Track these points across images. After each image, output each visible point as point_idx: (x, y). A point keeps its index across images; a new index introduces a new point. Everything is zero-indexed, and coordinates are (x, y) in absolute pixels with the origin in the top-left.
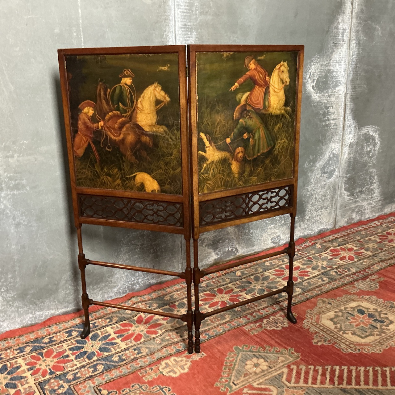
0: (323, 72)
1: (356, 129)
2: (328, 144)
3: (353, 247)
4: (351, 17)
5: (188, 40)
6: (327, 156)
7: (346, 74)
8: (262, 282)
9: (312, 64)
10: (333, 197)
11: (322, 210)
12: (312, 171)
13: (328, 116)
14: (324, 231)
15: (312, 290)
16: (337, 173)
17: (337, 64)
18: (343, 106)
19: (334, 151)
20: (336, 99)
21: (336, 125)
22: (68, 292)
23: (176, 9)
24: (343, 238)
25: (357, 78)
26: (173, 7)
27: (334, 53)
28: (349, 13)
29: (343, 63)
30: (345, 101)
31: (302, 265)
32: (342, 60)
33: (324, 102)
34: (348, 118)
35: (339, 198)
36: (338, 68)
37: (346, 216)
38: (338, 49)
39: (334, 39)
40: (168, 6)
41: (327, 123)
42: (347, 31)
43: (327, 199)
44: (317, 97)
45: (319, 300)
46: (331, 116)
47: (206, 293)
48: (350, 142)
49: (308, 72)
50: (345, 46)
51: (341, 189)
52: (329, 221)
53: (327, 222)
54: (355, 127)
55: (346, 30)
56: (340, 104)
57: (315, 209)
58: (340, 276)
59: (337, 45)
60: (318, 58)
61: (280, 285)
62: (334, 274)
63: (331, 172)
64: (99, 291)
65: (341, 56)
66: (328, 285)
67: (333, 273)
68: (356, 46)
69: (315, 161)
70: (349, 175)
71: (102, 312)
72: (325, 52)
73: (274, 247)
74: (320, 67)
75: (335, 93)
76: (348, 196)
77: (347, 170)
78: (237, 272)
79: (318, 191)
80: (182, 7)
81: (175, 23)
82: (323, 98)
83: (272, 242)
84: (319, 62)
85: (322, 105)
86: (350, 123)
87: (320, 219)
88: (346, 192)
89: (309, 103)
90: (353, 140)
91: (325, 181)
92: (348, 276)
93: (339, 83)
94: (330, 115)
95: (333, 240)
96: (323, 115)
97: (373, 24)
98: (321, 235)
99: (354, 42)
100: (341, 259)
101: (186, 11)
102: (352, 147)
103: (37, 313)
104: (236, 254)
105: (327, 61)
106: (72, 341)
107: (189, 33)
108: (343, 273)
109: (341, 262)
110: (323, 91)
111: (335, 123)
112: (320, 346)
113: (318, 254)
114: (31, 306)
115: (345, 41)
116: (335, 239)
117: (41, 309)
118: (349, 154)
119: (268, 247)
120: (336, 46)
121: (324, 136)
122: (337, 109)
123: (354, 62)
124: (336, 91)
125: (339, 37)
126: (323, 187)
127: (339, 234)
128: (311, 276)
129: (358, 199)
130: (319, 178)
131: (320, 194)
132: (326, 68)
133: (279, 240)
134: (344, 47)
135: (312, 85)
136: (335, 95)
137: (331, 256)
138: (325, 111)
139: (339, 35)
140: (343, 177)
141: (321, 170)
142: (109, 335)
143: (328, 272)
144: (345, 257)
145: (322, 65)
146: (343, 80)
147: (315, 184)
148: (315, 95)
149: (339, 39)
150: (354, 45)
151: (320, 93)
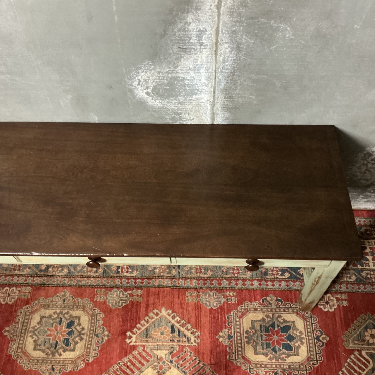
0: (163, 79)
7: (211, 82)
9: (140, 71)
18: (208, 114)
25: (236, 88)
27: (182, 59)
28: (210, 9)
30: (213, 109)
33: (172, 109)
36: (194, 75)
38: (190, 54)
39: (179, 43)
42: (207, 33)
44: (157, 103)
49: (134, 78)
50: (207, 51)
55: (206, 31)
56: (202, 111)
59: (188, 50)
60: (151, 65)
62: (115, 268)
65: (199, 63)
68: (231, 52)
72: (162, 58)
74: (156, 74)
82: (168, 105)
84: (153, 69)
93: (198, 91)
94: (184, 121)
97: (273, 22)
99: (226, 46)
105: (170, 68)
115: (206, 45)
120: (186, 52)
122: (199, 116)
123: (227, 69)
124: (193, 99)
125: (191, 41)
132: (170, 75)
134: (204, 52)
135: (145, 91)
136: (192, 103)
139: (191, 38)
145: (159, 72)
148: (153, 101)
149: (190, 43)
150: (227, 50)
151: (161, 100)
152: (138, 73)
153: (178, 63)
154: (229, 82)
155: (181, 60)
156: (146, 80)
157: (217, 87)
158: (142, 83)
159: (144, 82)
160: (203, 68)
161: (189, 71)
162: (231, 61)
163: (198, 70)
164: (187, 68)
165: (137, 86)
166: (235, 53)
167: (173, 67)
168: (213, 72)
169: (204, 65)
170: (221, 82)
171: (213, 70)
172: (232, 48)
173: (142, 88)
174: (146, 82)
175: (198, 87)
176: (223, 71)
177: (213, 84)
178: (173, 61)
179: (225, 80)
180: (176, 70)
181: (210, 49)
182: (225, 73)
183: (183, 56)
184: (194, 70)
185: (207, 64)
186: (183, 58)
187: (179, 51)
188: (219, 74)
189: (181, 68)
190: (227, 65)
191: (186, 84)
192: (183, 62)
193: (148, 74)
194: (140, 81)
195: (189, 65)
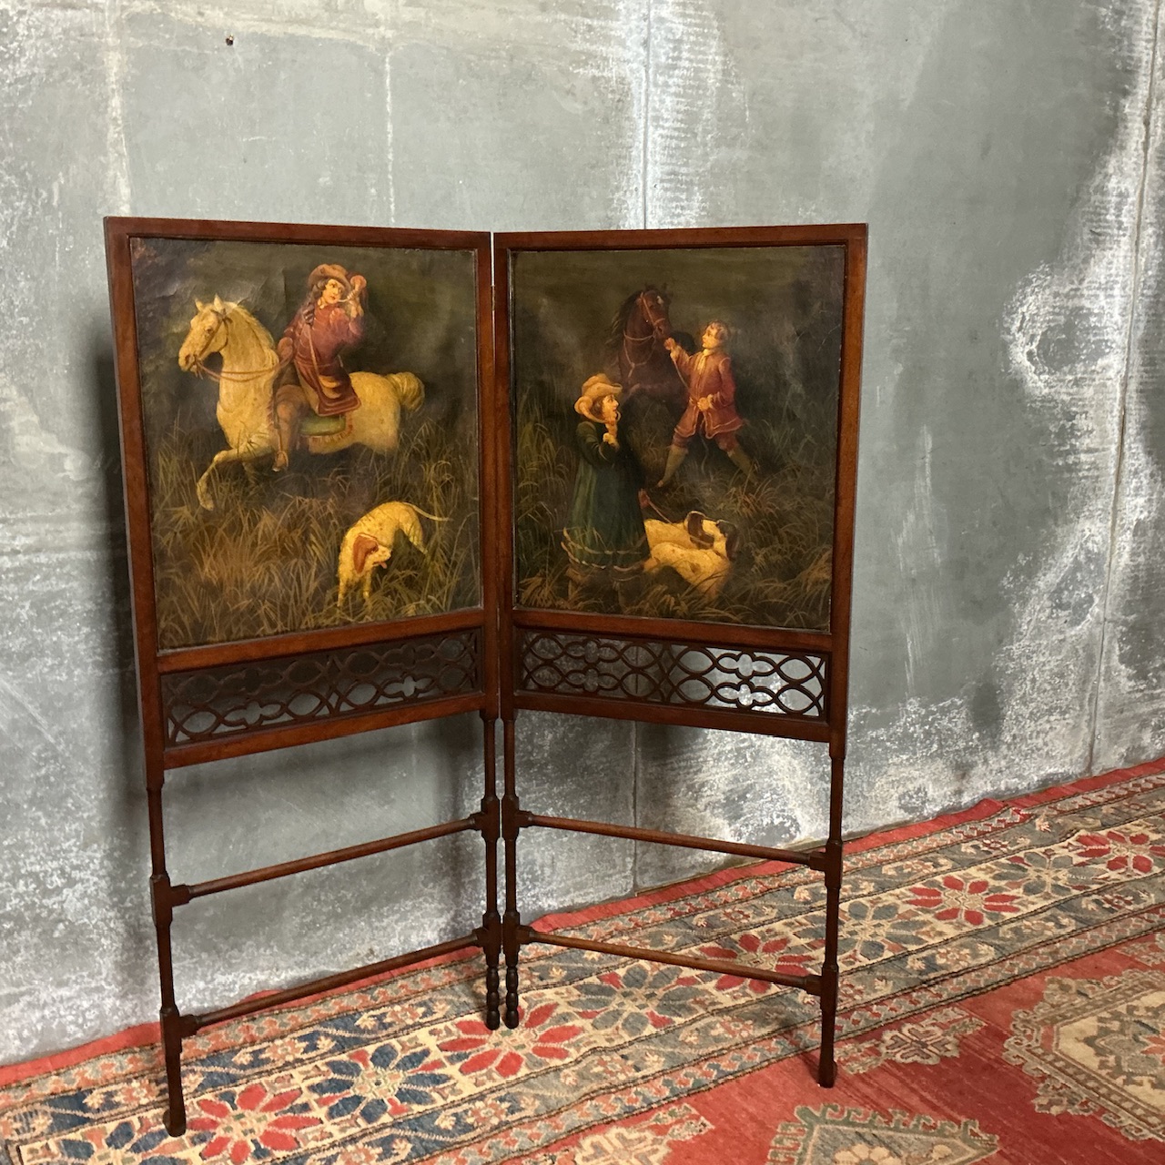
0: (1058, 314)
1: (1156, 481)
2: (1071, 521)
3: (1147, 832)
4: (1142, 162)
5: (679, 215)
6: (1067, 559)
7: (1126, 321)
8: (876, 922)
9: (1029, 290)
10: (1084, 681)
11: (1052, 718)
12: (1025, 601)
13: (1073, 441)
14: (1058, 781)
15: (1027, 951)
16: (1097, 610)
17: (1102, 294)
18: (1116, 413)
19: (1090, 545)
20: (1096, 392)
21: (1097, 469)
22: (309, 919)
23: (651, 129)
24: (1116, 805)
25: (1160, 334)
26: (641, 123)
27: (1092, 261)
28: (1136, 150)
29: (1117, 292)
30: (1123, 399)
31: (994, 878)
32: (1117, 282)
33: (1063, 401)
34: (1130, 448)
35: (1102, 684)
36: (1103, 303)
37: (1125, 738)
38: (1104, 250)
39: (1092, 221)
40: (629, 119)
41: (1071, 459)
42: (1130, 200)
43: (1067, 685)
44: (1041, 384)
45: (1051, 982)
46: (1082, 440)
47: (707, 945)
48: (1138, 520)
49: (1017, 312)
50: (1125, 242)
51: (1109, 659)
52: (1071, 752)
53: (1066, 756)
54: (1152, 475)
55: (1128, 196)
56: (1108, 407)
57: (1031, 713)
58: (1112, 916)
59: (1102, 238)
60: (1047, 274)
61: (927, 933)
62: (1092, 906)
63: (1081, 606)
64: (397, 922)
65: (1113, 271)
66: (1074, 940)
67: (1088, 904)
68: (1156, 245)
69: (1031, 571)
70: (1132, 617)
71: (402, 987)
72: (1065, 257)
73: (906, 822)
74: (1051, 299)
75: (1095, 376)
76: (1130, 678)
77: (1129, 602)
78: (798, 889)
79: (1042, 659)
80: (667, 125)
81: (645, 167)
82: (1058, 388)
83: (901, 807)
84: (1049, 286)
85: (1055, 407)
86: (1137, 463)
87: (1046, 744)
88: (1123, 667)
89: (1019, 401)
90: (1146, 514)
91: (1061, 632)
92: (1134, 914)
93: (1107, 346)
94: (1078, 438)
95: (1083, 808)
96: (1058, 435)
98: (1049, 792)
99: (1150, 230)
100: (1113, 866)
101: (676, 134)
102: (1144, 534)
103: (220, 978)
104: (792, 837)
105: (1072, 283)
106: (319, 1063)
107: (684, 196)
108: (1120, 908)
109: (1113, 875)
110: (1058, 369)
111: (1094, 463)
112: (1058, 1117)
113: (1043, 849)
114: (204, 956)
115: (1126, 229)
116: (1092, 807)
117: (230, 967)
118: (1134, 554)
119: (890, 820)
120: (1098, 242)
121: (1062, 499)
122: (1100, 422)
123: (1150, 287)
124: (1097, 368)
125: (1108, 217)
126: (1055, 649)
127: (1104, 793)
128: (1024, 911)
129: (1158, 691)
130: (1045, 622)
131: (1047, 668)
132: (1070, 304)
133: (923, 803)
134: (1122, 244)
135: (1027, 349)
136: (1094, 380)
137: (1080, 855)
138: (1063, 426)
139: (1107, 210)
140: (1116, 623)
141: (1049, 599)
142: (426, 1053)
143: (1075, 902)
144: (1123, 861)
145: (1056, 295)
146: (1118, 339)
147: (1033, 639)
148: (1036, 377)
149: (1106, 221)
150: (1152, 240)
151: (1049, 373)
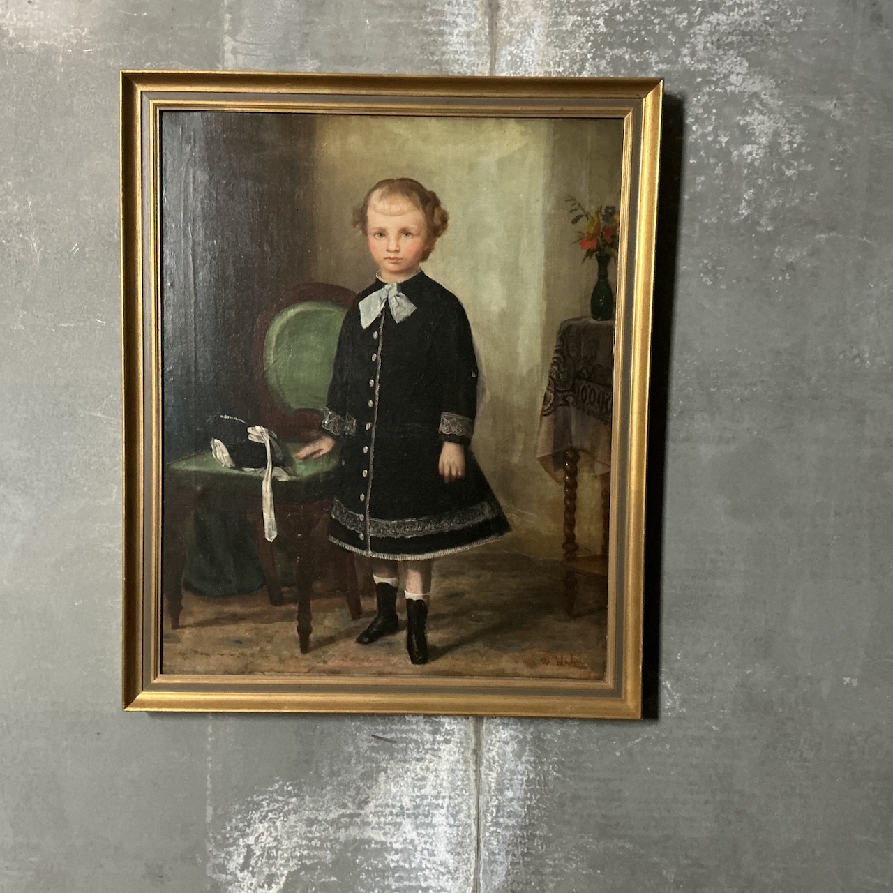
152: (249, 825)
153: (369, 788)
154: (519, 863)
155: (376, 780)
156: (269, 848)
157: (485, 880)
158: (256, 863)
159: (262, 855)
160: (442, 807)
161: (398, 820)
162: (521, 785)
163: (426, 816)
164: (394, 806)
165: (238, 872)
166: (532, 759)
167: (353, 802)
168: (470, 826)
169: (444, 798)
170: (495, 861)
171: (469, 816)
172: (520, 742)
173: (254, 881)
174: (269, 857)
175: (426, 878)
176: (501, 820)
177: (472, 870)
178: (354, 781)
179: (507, 853)
180: (362, 812)
181: (461, 743)
182: (507, 827)
183: (383, 764)
184: (416, 816)
185: (453, 794)
186: (383, 773)
187: (372, 749)
188: (487, 834)
189: (376, 807)
190: (511, 800)
191: (387, 868)
192: (382, 786)
193: (276, 829)
194: (250, 853)
195: (401, 796)
